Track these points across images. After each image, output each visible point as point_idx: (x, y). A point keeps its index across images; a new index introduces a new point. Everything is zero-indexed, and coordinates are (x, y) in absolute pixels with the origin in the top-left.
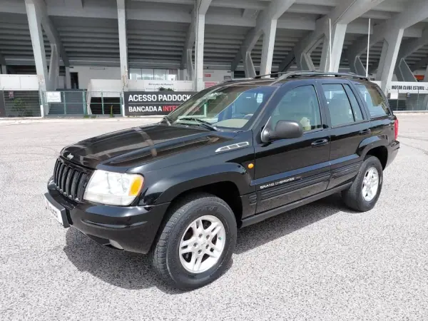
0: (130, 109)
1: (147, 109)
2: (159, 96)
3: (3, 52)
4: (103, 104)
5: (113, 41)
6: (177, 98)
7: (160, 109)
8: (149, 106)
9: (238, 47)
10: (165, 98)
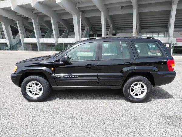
3: (96, 30)
5: (131, 22)
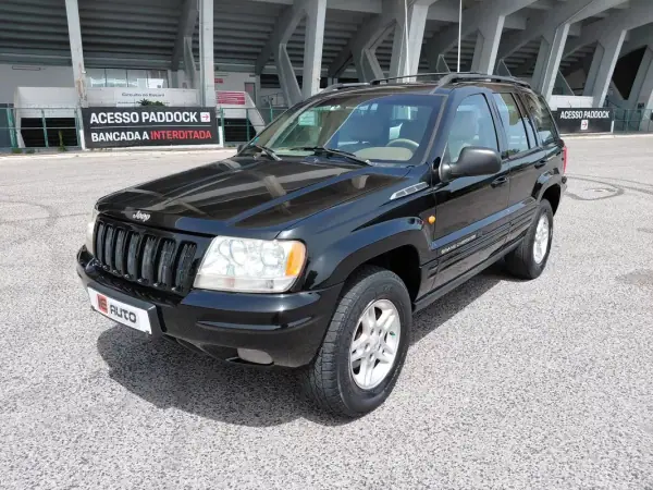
0: (94, 137)
1: (123, 136)
2: (143, 113)
4: (45, 128)
6: (174, 117)
7: (146, 136)
8: (126, 130)
9: (264, 36)
10: (152, 117)
